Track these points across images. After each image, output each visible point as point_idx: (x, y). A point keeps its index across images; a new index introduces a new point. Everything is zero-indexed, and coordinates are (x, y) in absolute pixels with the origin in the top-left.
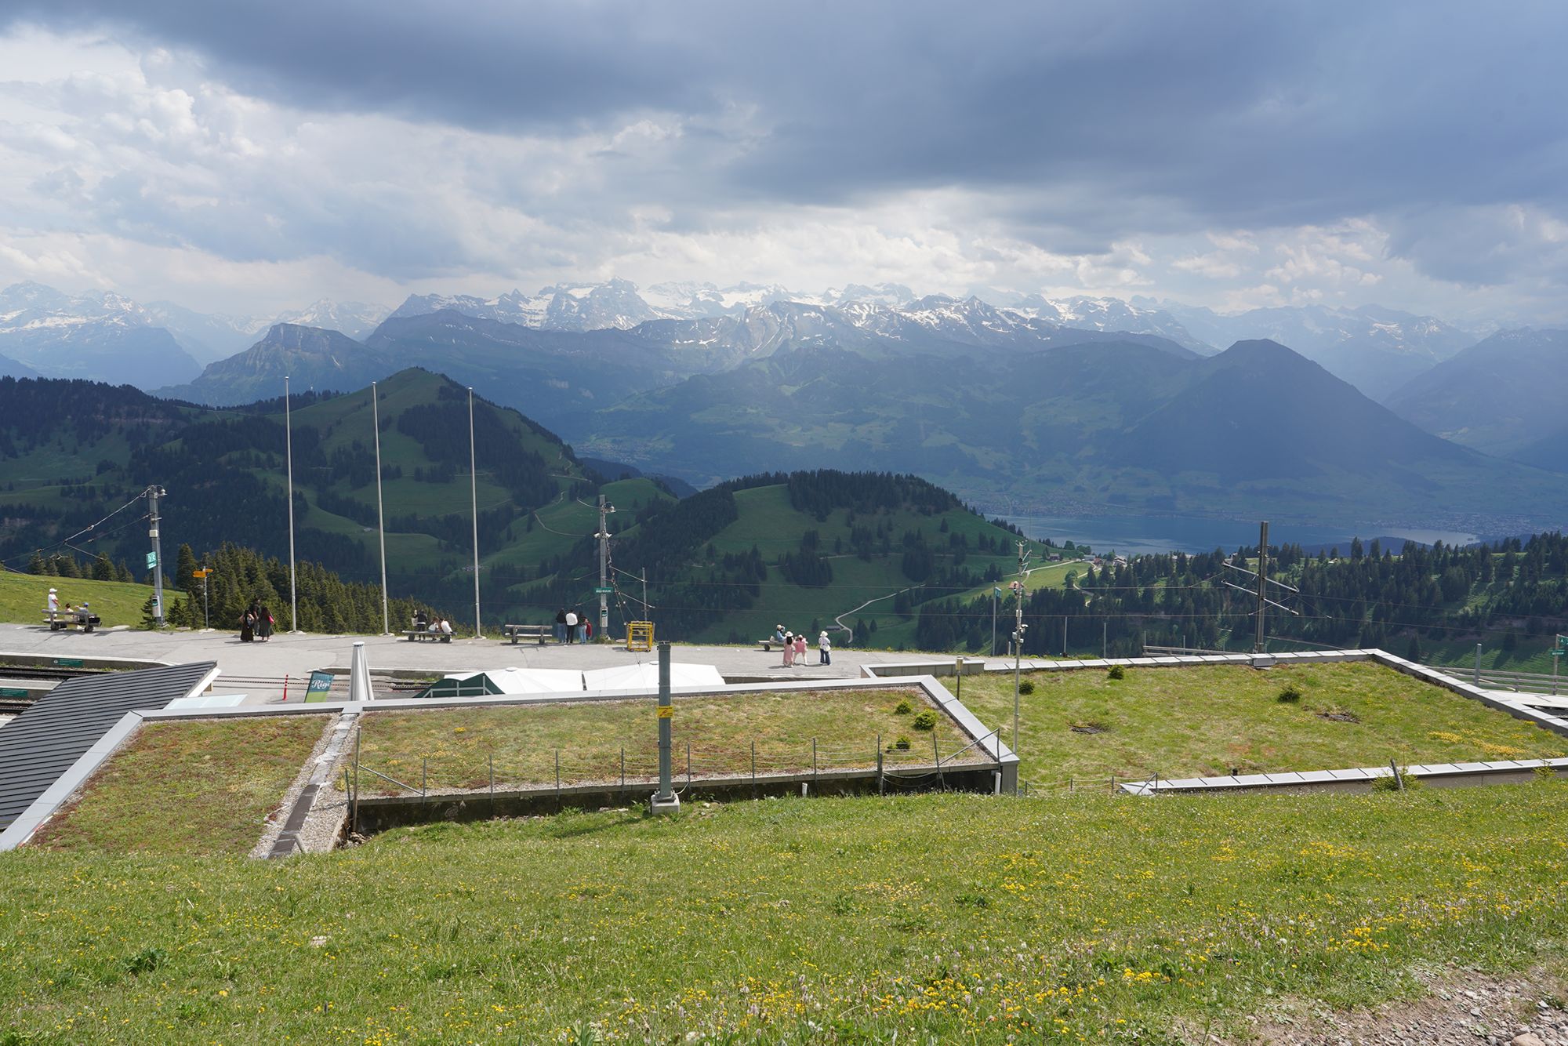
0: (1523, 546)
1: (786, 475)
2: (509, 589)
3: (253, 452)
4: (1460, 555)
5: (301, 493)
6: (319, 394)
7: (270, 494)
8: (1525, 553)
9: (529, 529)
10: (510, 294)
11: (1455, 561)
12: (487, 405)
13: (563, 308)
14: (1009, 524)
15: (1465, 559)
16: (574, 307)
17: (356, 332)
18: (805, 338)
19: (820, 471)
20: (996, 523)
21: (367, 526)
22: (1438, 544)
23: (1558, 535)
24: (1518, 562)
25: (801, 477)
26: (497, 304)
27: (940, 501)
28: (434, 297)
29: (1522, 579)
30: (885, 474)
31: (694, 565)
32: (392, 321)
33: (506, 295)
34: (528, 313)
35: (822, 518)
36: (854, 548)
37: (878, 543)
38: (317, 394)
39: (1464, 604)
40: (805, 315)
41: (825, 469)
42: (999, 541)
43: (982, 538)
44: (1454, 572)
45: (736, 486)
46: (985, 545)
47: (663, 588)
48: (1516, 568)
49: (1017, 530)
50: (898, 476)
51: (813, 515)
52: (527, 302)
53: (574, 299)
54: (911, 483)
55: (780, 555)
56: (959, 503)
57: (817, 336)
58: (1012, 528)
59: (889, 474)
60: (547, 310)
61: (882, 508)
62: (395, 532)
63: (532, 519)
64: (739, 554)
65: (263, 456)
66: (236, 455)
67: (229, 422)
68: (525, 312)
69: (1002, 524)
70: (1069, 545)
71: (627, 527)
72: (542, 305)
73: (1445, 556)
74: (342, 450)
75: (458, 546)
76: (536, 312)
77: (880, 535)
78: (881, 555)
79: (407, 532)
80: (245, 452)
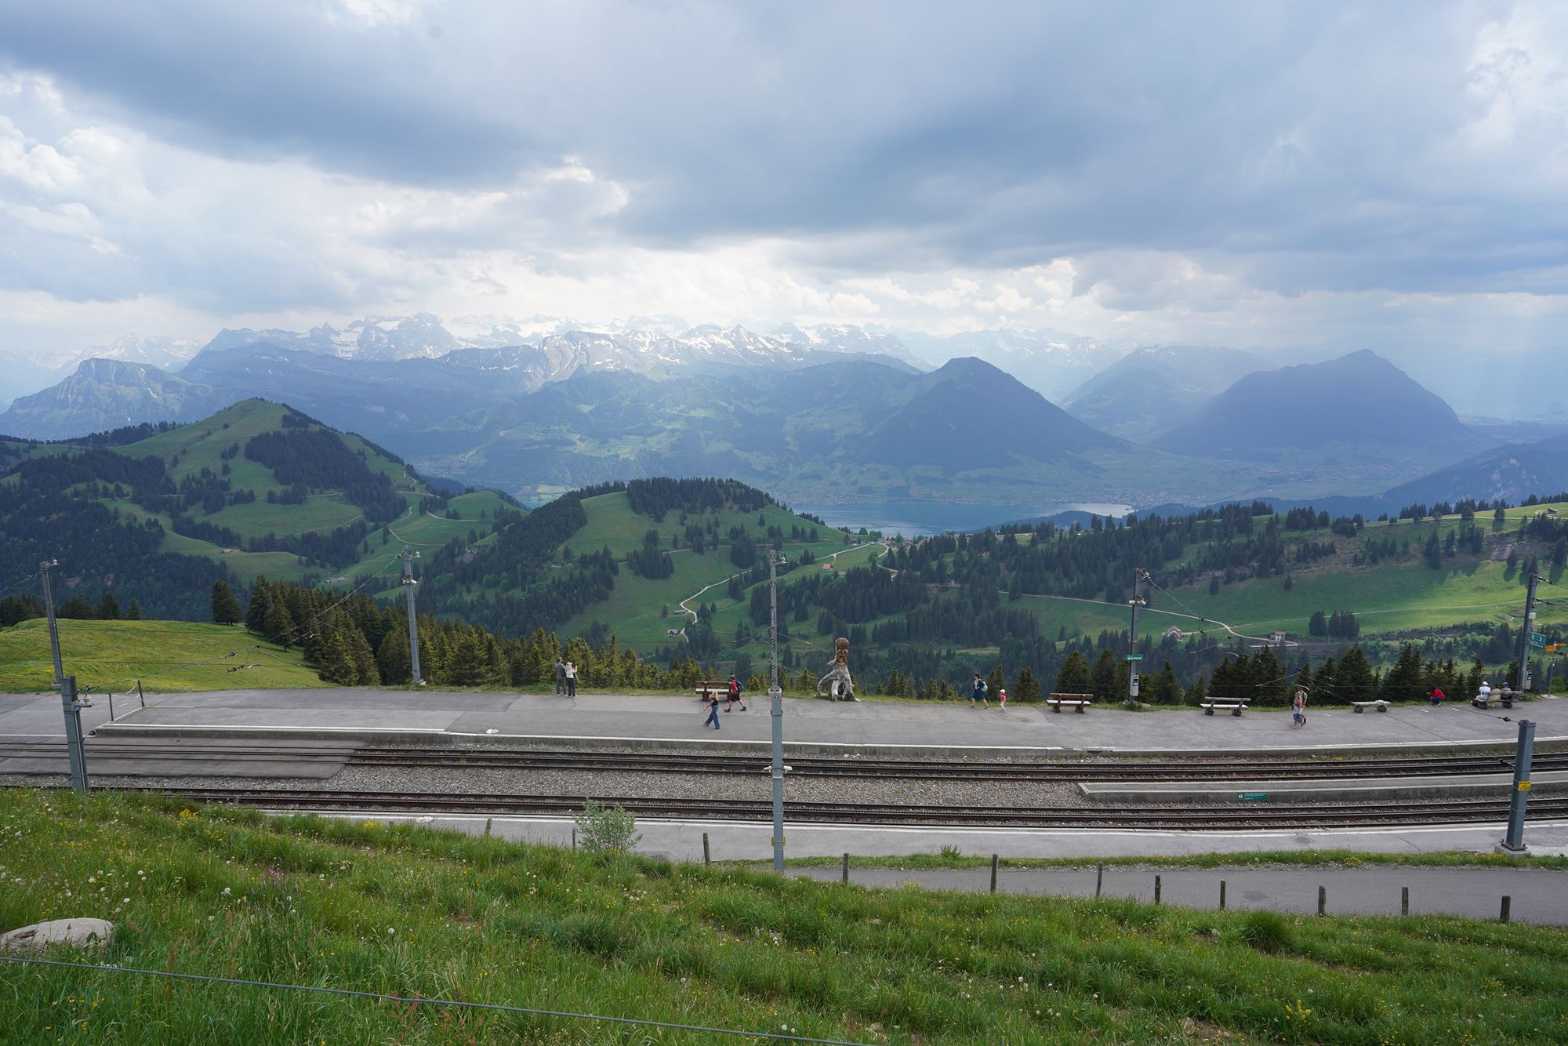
1: (623, 484)
2: (377, 596)
3: (100, 483)
5: (156, 520)
6: (155, 426)
7: (123, 522)
9: (385, 542)
10: (321, 328)
12: (331, 431)
13: (373, 340)
14: (813, 516)
16: (383, 339)
17: (167, 365)
18: (597, 363)
19: (654, 479)
20: (803, 516)
21: (227, 547)
25: (637, 485)
26: (309, 336)
27: (753, 500)
28: (245, 332)
30: (709, 479)
31: (553, 566)
32: (205, 355)
33: (316, 328)
34: (340, 345)
35: (659, 519)
36: (689, 543)
37: (708, 538)
38: (153, 426)
40: (596, 342)
41: (657, 476)
42: (808, 531)
43: (794, 529)
45: (582, 495)
46: (797, 534)
47: (527, 588)
49: (820, 521)
50: (720, 481)
51: (652, 517)
52: (338, 334)
53: (383, 331)
54: (732, 486)
55: (628, 553)
56: (772, 501)
57: (608, 360)
58: (816, 520)
59: (713, 479)
60: (358, 341)
61: (709, 508)
62: (254, 551)
63: (386, 532)
64: (592, 554)
65: (111, 487)
66: (82, 486)
67: (70, 455)
68: (336, 344)
69: (808, 517)
70: (863, 531)
71: (483, 536)
72: (353, 337)
74: (191, 477)
75: (317, 561)
76: (347, 345)
77: (709, 531)
78: (711, 548)
79: (267, 551)
80: (91, 484)
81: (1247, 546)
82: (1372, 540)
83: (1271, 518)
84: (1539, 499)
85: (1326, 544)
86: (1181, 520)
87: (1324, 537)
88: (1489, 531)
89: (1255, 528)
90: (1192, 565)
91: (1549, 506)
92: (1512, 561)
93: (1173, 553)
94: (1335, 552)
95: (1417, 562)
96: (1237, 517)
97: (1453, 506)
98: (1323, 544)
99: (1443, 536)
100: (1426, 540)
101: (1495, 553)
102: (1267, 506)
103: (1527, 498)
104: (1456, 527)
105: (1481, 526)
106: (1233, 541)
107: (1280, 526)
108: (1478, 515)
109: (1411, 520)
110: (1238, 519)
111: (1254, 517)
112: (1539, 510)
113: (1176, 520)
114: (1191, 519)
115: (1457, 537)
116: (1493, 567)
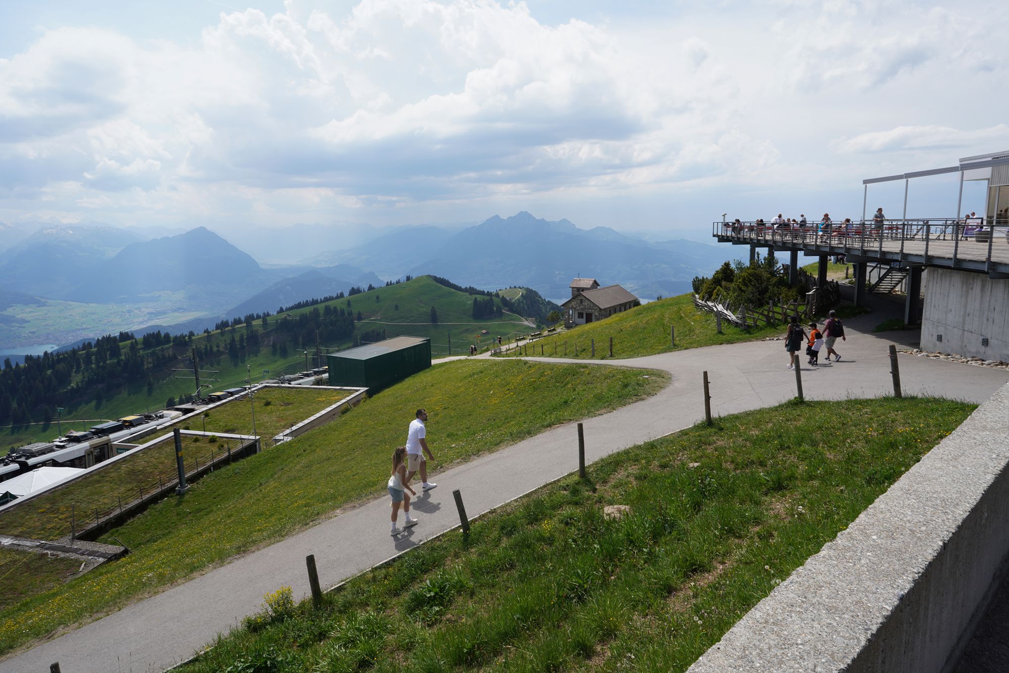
0: (93, 345)
4: (61, 357)
8: (96, 349)
11: (59, 361)
15: (64, 359)
22: (46, 353)
23: (110, 335)
24: (93, 354)
29: (97, 363)
39: (70, 382)
44: (61, 367)
48: (93, 357)
73: (53, 359)
81: (118, 363)
82: (198, 346)
83: (132, 342)
84: (285, 310)
85: (171, 354)
86: (66, 353)
87: (168, 350)
88: (261, 331)
89: (122, 350)
90: (80, 384)
91: (288, 312)
92: (274, 346)
93: (63, 379)
94: (177, 358)
95: (226, 355)
96: (109, 345)
97: (243, 319)
98: (169, 355)
99: (237, 338)
100: (229, 342)
101: (265, 343)
102: (130, 334)
103: (278, 309)
104: (244, 332)
105: (256, 328)
106: (108, 362)
107: (139, 346)
108: (254, 323)
109: (219, 331)
110: (109, 346)
111: (121, 344)
112: (283, 315)
113: (63, 354)
114: (74, 352)
115: (245, 337)
116: (265, 351)
